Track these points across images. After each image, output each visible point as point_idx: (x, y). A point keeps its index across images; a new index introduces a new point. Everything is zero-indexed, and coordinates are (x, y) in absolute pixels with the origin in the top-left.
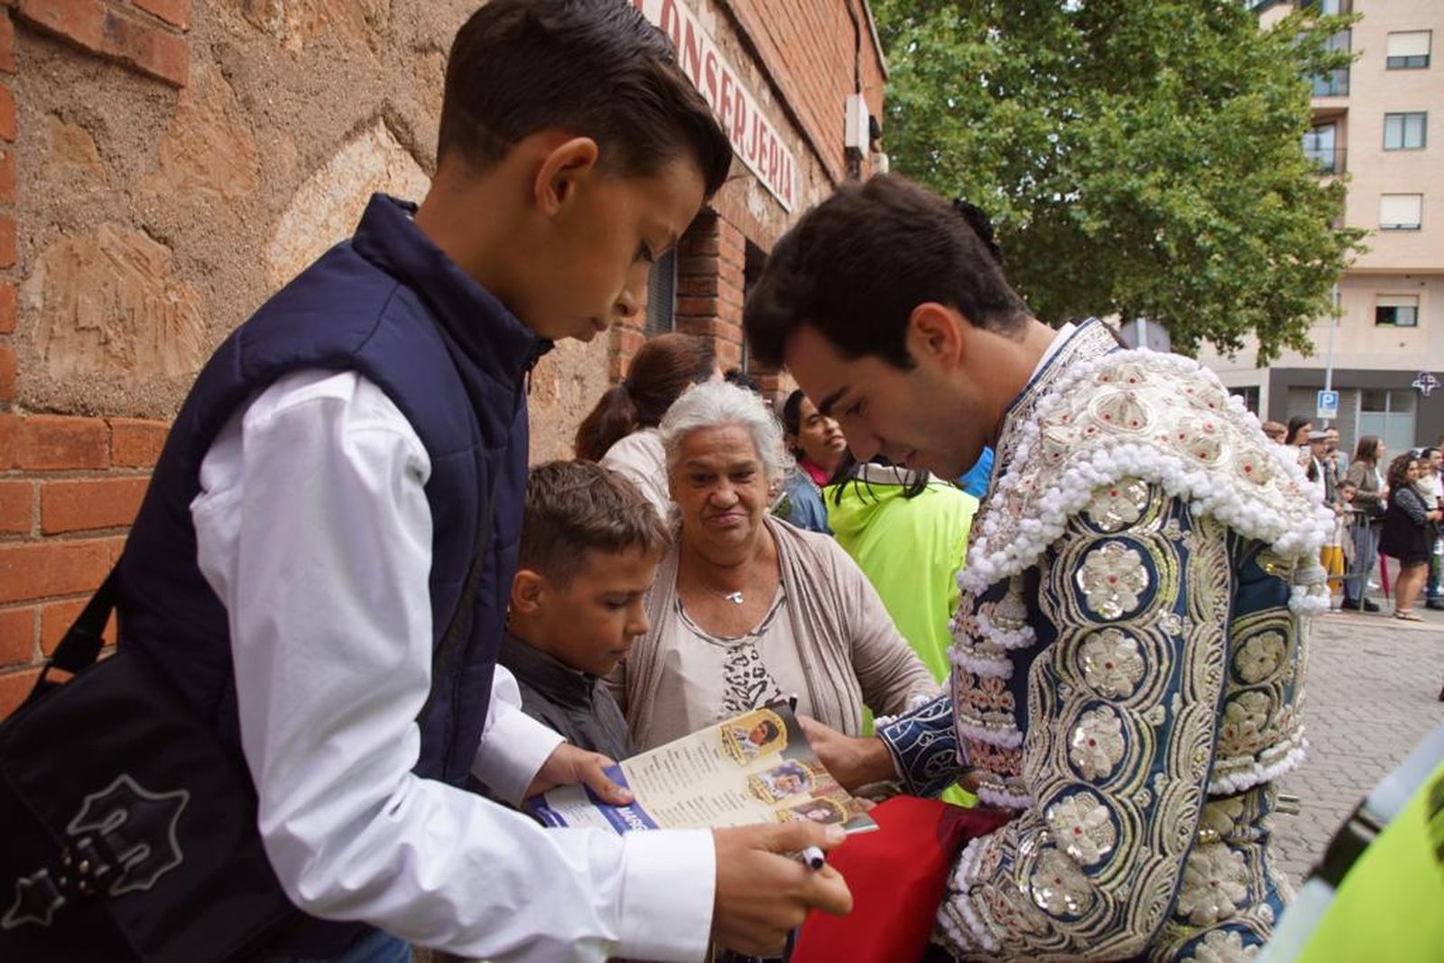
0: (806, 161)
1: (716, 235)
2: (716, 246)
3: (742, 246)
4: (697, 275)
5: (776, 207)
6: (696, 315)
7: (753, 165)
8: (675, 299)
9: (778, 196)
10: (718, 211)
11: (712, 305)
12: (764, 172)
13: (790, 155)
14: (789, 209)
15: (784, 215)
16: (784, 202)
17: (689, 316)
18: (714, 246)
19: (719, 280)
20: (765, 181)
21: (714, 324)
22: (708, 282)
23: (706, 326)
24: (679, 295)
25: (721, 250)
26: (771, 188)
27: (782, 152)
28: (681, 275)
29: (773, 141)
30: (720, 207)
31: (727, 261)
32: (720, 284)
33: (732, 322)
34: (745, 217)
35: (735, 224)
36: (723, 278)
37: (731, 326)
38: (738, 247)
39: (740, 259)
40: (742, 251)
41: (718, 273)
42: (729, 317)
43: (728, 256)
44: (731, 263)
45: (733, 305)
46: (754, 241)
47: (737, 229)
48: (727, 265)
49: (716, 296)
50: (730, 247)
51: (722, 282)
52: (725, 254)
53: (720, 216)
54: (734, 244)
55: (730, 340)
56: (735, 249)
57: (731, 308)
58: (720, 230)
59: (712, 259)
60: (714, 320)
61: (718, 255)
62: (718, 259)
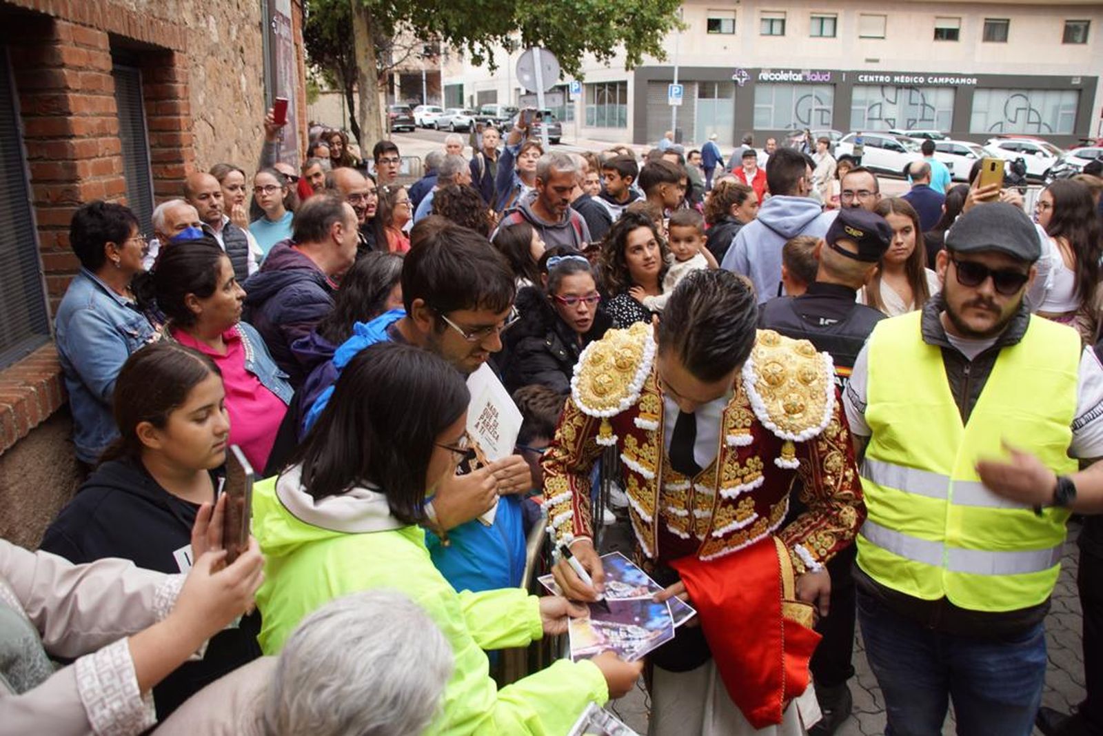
1: (58, 41)
2: (59, 54)
3: (103, 43)
4: (43, 90)
6: (49, 137)
8: (19, 119)
10: (52, 14)
11: (66, 124)
17: (41, 138)
18: (55, 54)
19: (70, 95)
21: (73, 147)
22: (56, 98)
23: (63, 149)
24: (23, 114)
25: (66, 58)
28: (20, 90)
30: (56, 8)
31: (80, 68)
32: (75, 99)
33: (102, 135)
34: (102, 9)
35: (88, 21)
36: (77, 91)
37: (101, 139)
38: (96, 47)
39: (104, 61)
40: (105, 50)
41: (68, 88)
42: (96, 132)
43: (83, 64)
44: (88, 69)
45: (99, 115)
46: (123, 33)
47: (91, 26)
48: (80, 74)
49: (70, 114)
50: (83, 50)
51: (77, 95)
52: (76, 62)
53: (58, 17)
54: (89, 46)
55: (103, 156)
56: (92, 51)
57: (97, 120)
58: (63, 36)
59: (58, 70)
60: (73, 141)
61: (63, 65)
62: (65, 71)
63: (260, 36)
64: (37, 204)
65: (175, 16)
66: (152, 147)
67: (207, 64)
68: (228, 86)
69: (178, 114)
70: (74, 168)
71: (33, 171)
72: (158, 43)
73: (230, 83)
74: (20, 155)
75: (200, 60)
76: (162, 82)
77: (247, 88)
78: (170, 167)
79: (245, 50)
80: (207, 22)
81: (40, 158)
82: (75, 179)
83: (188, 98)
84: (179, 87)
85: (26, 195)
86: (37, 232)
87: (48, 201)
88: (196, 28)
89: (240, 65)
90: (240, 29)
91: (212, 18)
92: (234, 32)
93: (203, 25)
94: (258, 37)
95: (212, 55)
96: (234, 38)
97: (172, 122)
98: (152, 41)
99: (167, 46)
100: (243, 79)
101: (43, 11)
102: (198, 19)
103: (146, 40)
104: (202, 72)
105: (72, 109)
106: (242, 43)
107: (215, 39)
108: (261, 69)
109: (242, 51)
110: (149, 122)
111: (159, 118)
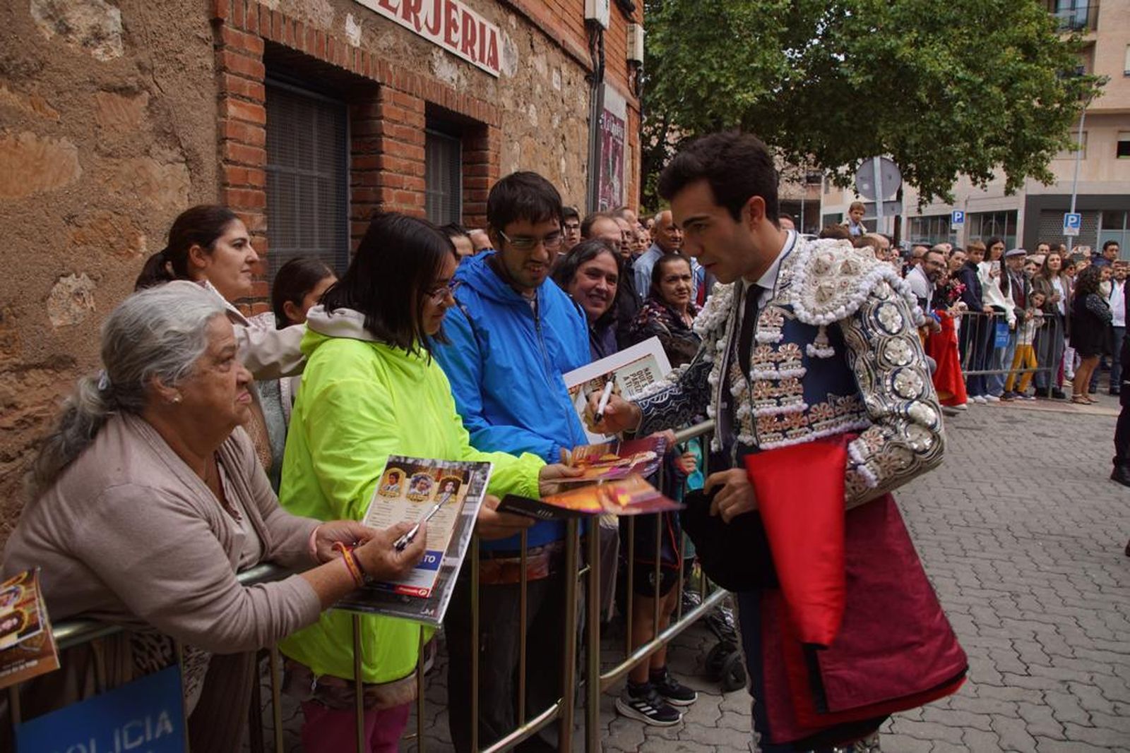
0: (523, 34)
1: (381, 101)
2: (380, 110)
3: (420, 106)
4: (367, 136)
5: (476, 74)
6: (366, 170)
7: (439, 39)
8: (349, 156)
9: (478, 63)
10: (378, 80)
11: (379, 161)
12: (455, 45)
13: (497, 30)
14: (497, 74)
15: (490, 81)
16: (490, 69)
17: (361, 170)
19: (384, 139)
20: (458, 51)
21: (382, 177)
22: (375, 141)
23: (375, 178)
24: (353, 153)
25: (385, 113)
26: (468, 58)
27: (482, 27)
28: (353, 137)
29: (466, 17)
30: (382, 77)
31: (396, 122)
32: (387, 142)
33: (409, 174)
34: (423, 84)
35: (408, 90)
36: (391, 137)
37: (406, 177)
38: (413, 109)
39: (419, 120)
40: (420, 113)
41: (383, 134)
42: (403, 170)
43: (399, 118)
44: (402, 124)
45: (406, 158)
46: (439, 103)
47: (411, 94)
48: (395, 126)
49: (382, 153)
50: (401, 110)
51: (390, 140)
52: (394, 117)
53: (383, 84)
54: (407, 108)
55: (407, 189)
56: (409, 112)
57: (407, 162)
58: (384, 97)
59: (377, 121)
60: (382, 173)
61: (382, 118)
62: (383, 122)
63: (587, 130)
64: (353, 219)
65: (494, 99)
66: (464, 201)
67: (524, 143)
68: (545, 164)
69: (487, 176)
70: (380, 192)
71: (353, 195)
72: (472, 116)
73: (548, 162)
74: (346, 182)
75: (515, 137)
76: (478, 150)
77: (566, 170)
78: (477, 218)
79: (567, 138)
80: (528, 109)
81: (358, 185)
82: (380, 201)
83: (498, 165)
84: (491, 154)
85: (346, 211)
86: (350, 240)
87: (361, 217)
88: (515, 112)
89: (561, 150)
90: (562, 120)
91: (532, 106)
92: (556, 121)
93: (524, 111)
94: (584, 130)
95: (530, 135)
96: (555, 126)
97: (482, 182)
98: (466, 113)
99: (481, 119)
100: (563, 162)
101: (371, 78)
102: (517, 105)
103: (461, 111)
104: (516, 147)
105: (384, 149)
106: (565, 131)
107: (535, 123)
108: (585, 158)
109: (564, 138)
110: (465, 182)
111: (472, 179)
